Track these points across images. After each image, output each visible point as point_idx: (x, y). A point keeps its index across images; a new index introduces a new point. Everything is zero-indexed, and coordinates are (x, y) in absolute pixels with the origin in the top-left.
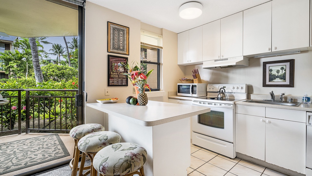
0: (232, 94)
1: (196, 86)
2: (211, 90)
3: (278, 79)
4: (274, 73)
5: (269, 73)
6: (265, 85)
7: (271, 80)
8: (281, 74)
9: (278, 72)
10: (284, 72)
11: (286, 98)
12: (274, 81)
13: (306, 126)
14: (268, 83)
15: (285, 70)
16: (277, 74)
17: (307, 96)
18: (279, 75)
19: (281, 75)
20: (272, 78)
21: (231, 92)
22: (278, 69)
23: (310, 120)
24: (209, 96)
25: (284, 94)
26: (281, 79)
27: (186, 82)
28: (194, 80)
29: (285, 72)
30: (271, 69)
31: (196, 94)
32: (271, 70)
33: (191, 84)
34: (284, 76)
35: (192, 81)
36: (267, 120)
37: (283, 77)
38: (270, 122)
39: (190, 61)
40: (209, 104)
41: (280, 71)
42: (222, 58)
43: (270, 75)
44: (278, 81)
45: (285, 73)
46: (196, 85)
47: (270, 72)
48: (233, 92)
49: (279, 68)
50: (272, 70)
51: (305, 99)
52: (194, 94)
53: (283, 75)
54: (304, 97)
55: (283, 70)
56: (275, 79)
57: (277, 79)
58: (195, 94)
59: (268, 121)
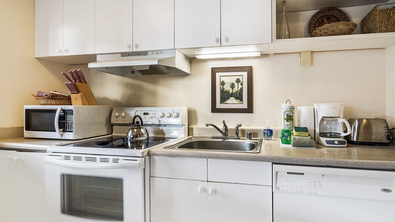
0: (161, 128)
1: (71, 112)
2: (120, 121)
3: (233, 98)
4: (227, 88)
5: (220, 88)
6: (214, 110)
7: (223, 100)
8: (237, 90)
9: (232, 86)
10: (240, 87)
11: (243, 131)
12: (227, 102)
13: (273, 192)
14: (219, 105)
15: (242, 84)
16: (231, 89)
17: (269, 128)
18: (233, 92)
19: (236, 92)
20: (225, 96)
21: (158, 123)
22: (232, 82)
23: (278, 179)
24: (115, 133)
25: (240, 125)
26: (237, 98)
27: (49, 102)
28: (73, 96)
29: (242, 87)
30: (223, 82)
31: (72, 132)
32: (223, 84)
33: (59, 108)
34: (241, 93)
35: (68, 100)
36: (210, 187)
37: (239, 96)
38: (215, 192)
39: (67, 51)
40: (88, 159)
41: (235, 85)
42: (135, 50)
43: (222, 91)
44: (232, 103)
45: (242, 89)
46: (72, 110)
47: (221, 86)
48: (161, 124)
49: (233, 80)
50: (225, 82)
51: (267, 133)
52: (67, 132)
53: (239, 92)
54: (265, 130)
55: (239, 84)
56: (228, 98)
57: (231, 98)
58: (69, 131)
59: (212, 189)
